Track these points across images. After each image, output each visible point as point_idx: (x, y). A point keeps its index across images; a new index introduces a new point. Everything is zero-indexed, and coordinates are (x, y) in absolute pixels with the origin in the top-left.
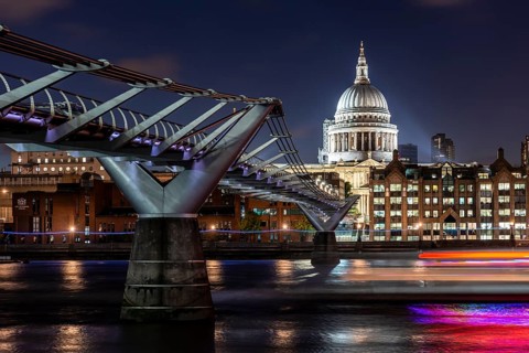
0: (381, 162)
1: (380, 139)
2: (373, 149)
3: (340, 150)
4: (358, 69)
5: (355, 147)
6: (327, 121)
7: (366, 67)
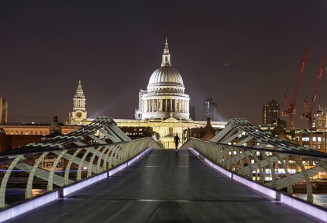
0: (178, 119)
1: (178, 104)
2: (174, 111)
3: (151, 111)
4: (164, 57)
5: (161, 109)
6: (142, 91)
7: (169, 56)
